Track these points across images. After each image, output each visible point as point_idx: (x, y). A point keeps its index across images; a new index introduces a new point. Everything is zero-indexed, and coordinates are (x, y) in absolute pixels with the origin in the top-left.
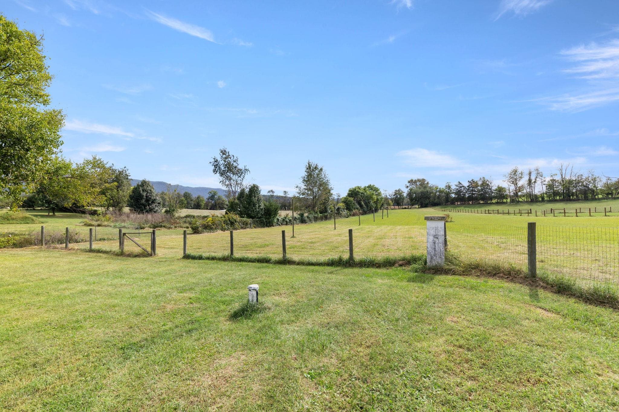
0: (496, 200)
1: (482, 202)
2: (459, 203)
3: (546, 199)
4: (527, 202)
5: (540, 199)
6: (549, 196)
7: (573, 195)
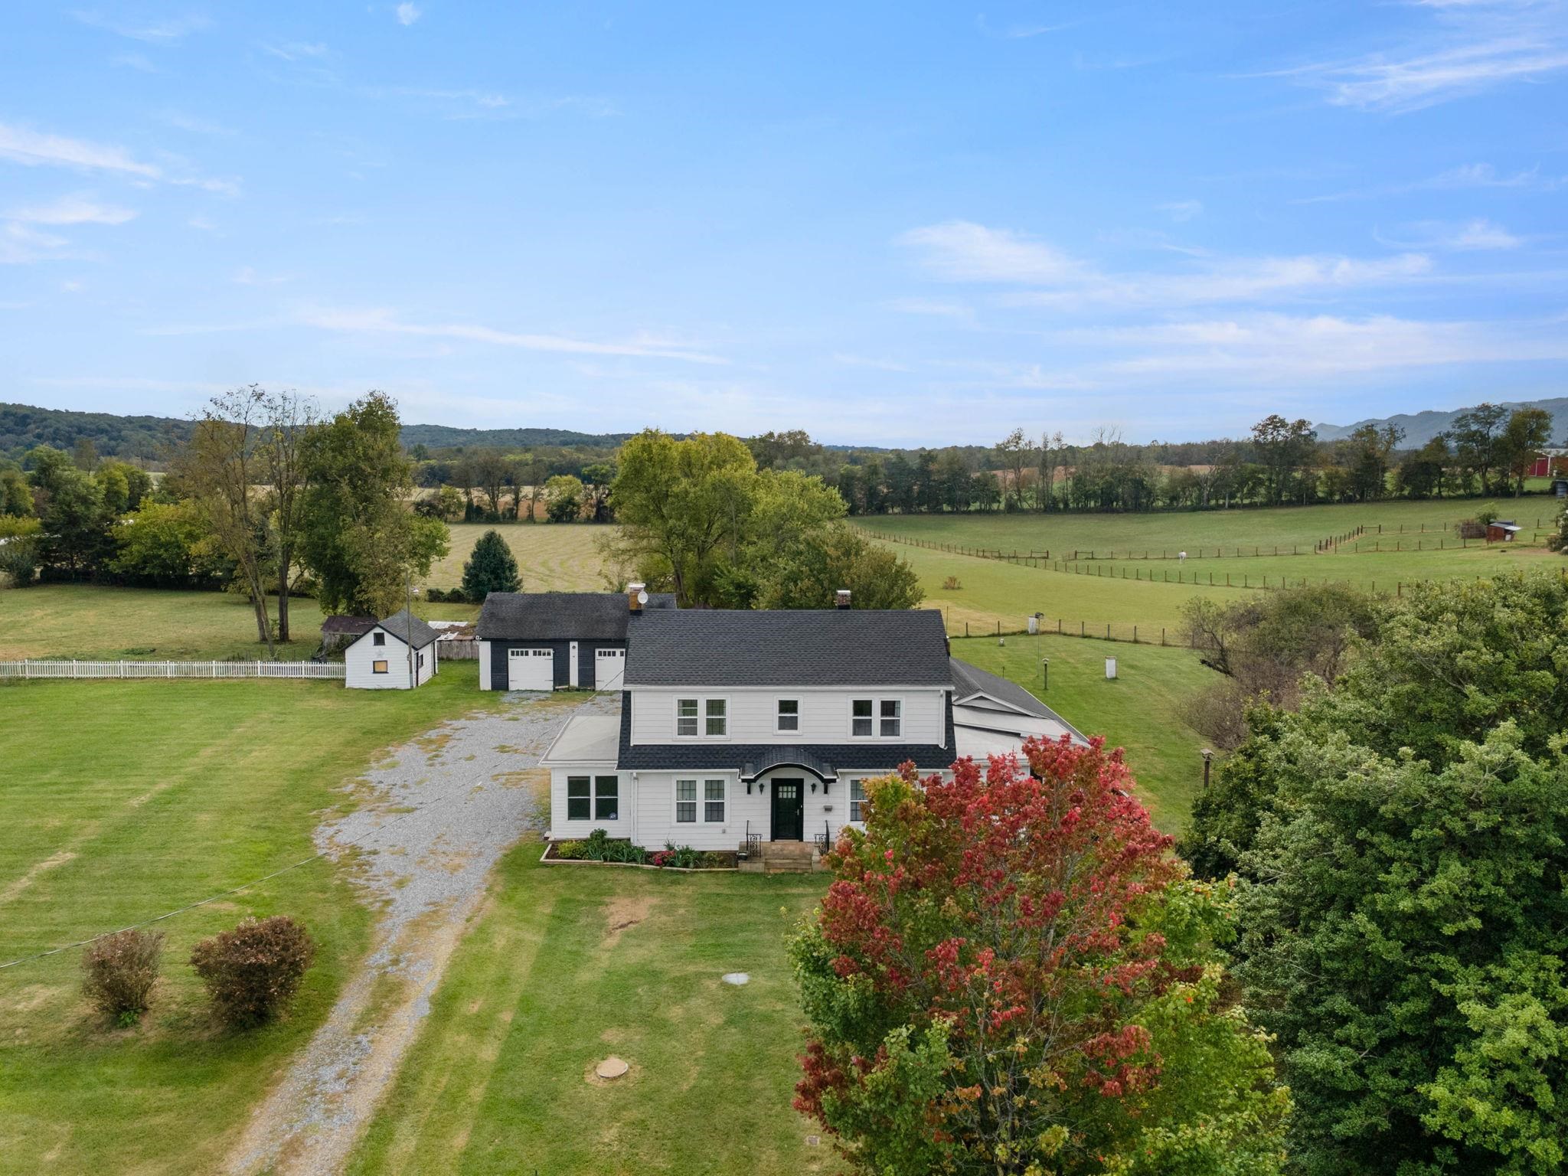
0: (978, 504)
1: (946, 508)
2: (896, 510)
3: (1071, 505)
4: (1037, 511)
5: (1061, 506)
6: (1077, 500)
7: (1117, 499)
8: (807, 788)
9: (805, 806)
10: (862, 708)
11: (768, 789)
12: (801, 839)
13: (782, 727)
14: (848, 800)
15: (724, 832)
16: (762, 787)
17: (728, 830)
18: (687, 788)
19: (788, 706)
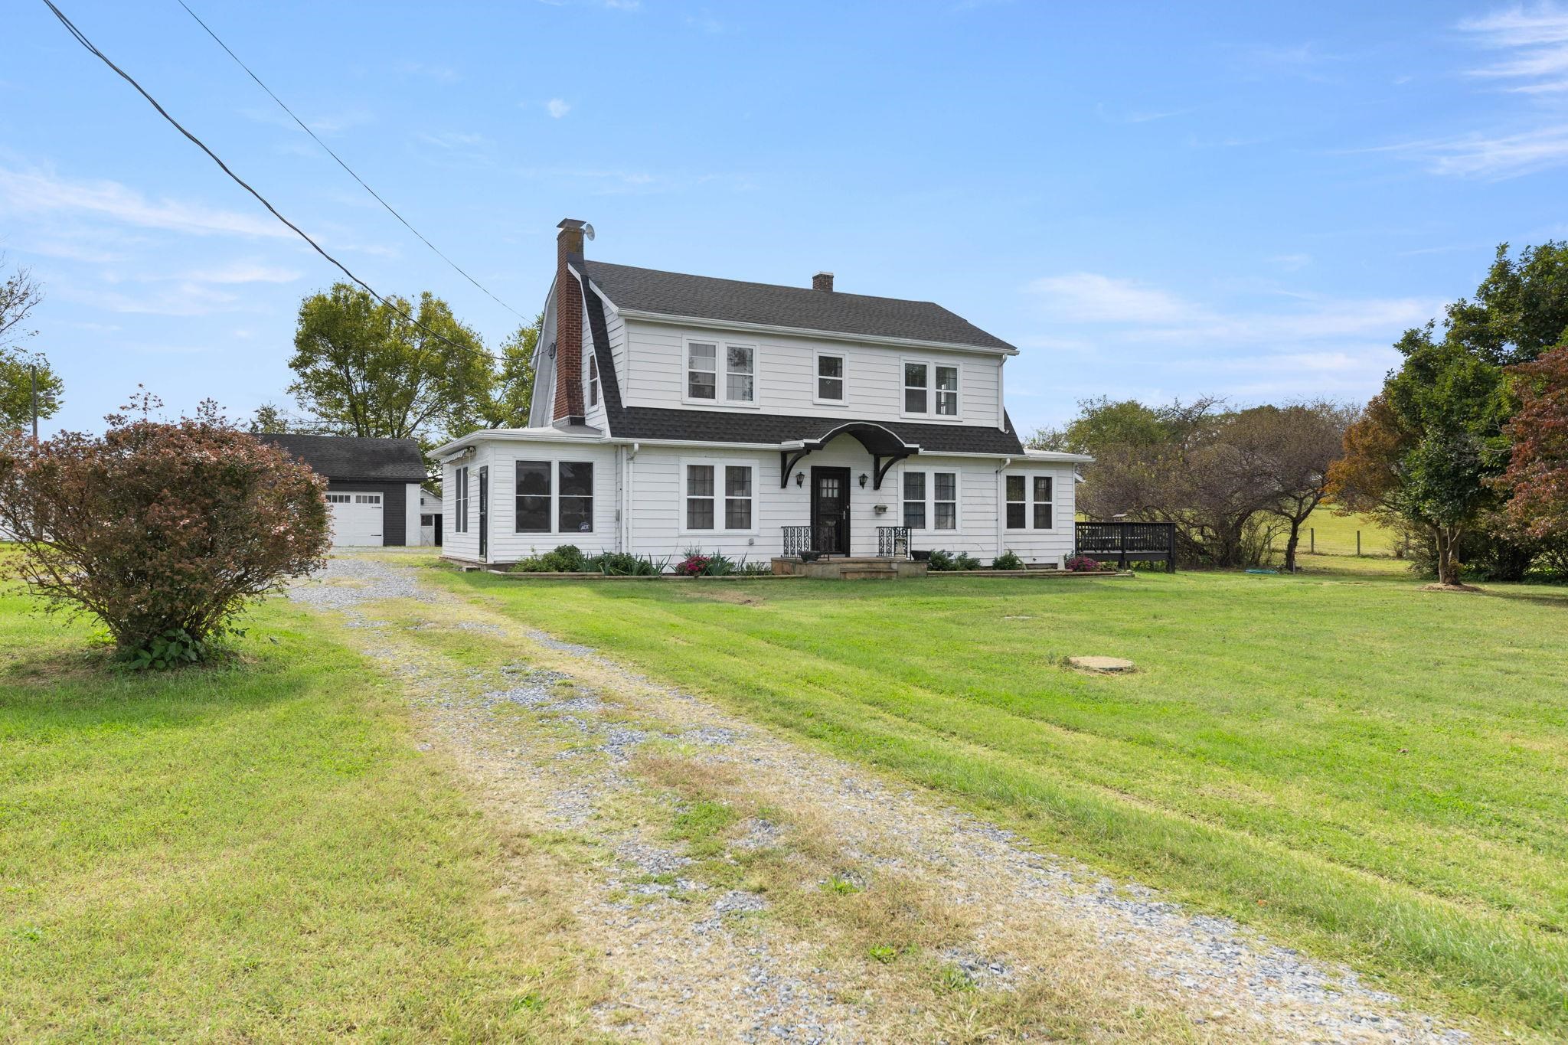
8: (854, 482)
9: (853, 507)
10: (915, 376)
11: (807, 482)
12: (848, 555)
13: (823, 394)
14: (902, 500)
15: (751, 544)
16: (800, 476)
17: (756, 541)
18: (700, 478)
19: (830, 366)
